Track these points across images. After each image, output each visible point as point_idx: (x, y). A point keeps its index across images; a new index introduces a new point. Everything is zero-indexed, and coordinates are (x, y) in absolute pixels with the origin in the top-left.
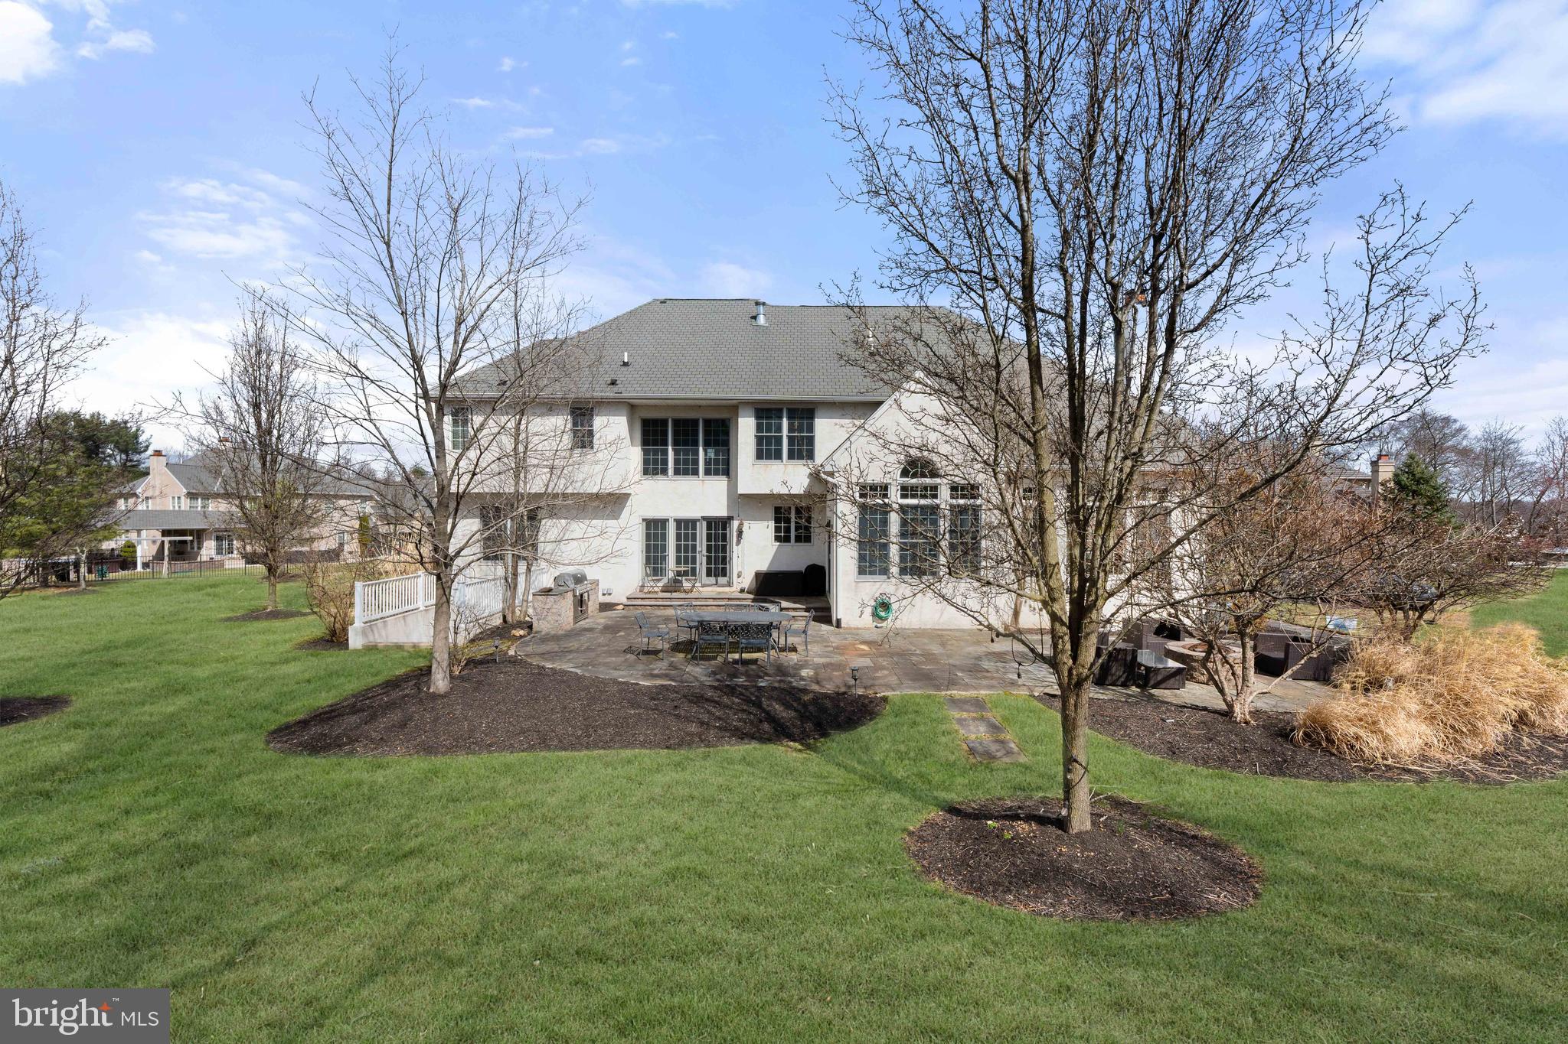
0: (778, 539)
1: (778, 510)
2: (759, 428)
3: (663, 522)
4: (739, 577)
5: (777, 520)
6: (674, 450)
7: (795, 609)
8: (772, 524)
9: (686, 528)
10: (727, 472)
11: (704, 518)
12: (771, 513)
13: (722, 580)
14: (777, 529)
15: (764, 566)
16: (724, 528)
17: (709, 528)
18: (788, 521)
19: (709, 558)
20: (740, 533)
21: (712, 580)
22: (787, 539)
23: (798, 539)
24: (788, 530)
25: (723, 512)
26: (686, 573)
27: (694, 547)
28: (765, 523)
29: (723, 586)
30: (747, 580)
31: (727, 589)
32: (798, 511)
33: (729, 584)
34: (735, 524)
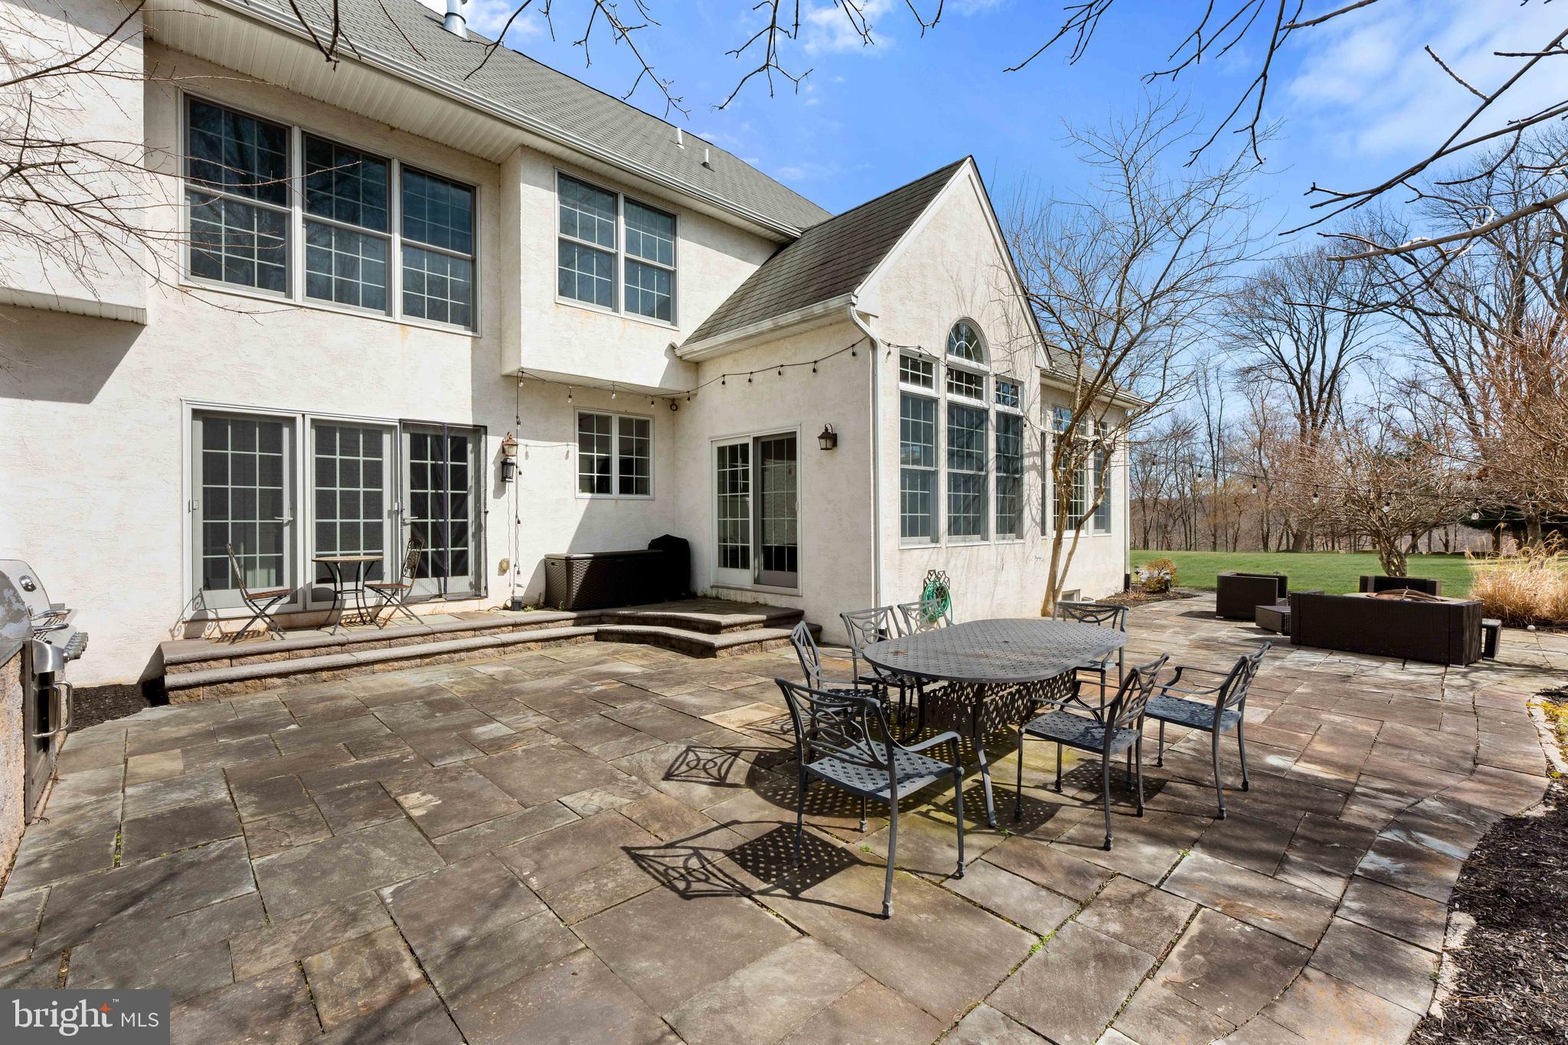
0: (587, 485)
1: (585, 421)
2: (567, 223)
3: (274, 427)
4: (503, 570)
5: (585, 443)
6: (307, 221)
7: (743, 625)
8: (574, 449)
9: (349, 448)
10: (467, 318)
11: (405, 425)
12: (572, 428)
13: (459, 584)
14: (586, 463)
15: (561, 548)
16: (459, 453)
17: (417, 450)
18: (605, 445)
19: (418, 531)
20: (505, 468)
21: (428, 585)
22: (603, 486)
23: (626, 487)
24: (605, 466)
25: (459, 413)
26: (351, 572)
27: (374, 504)
28: (561, 447)
29: (460, 598)
30: (525, 579)
31: (472, 605)
32: (625, 425)
33: (478, 591)
34: (493, 444)
